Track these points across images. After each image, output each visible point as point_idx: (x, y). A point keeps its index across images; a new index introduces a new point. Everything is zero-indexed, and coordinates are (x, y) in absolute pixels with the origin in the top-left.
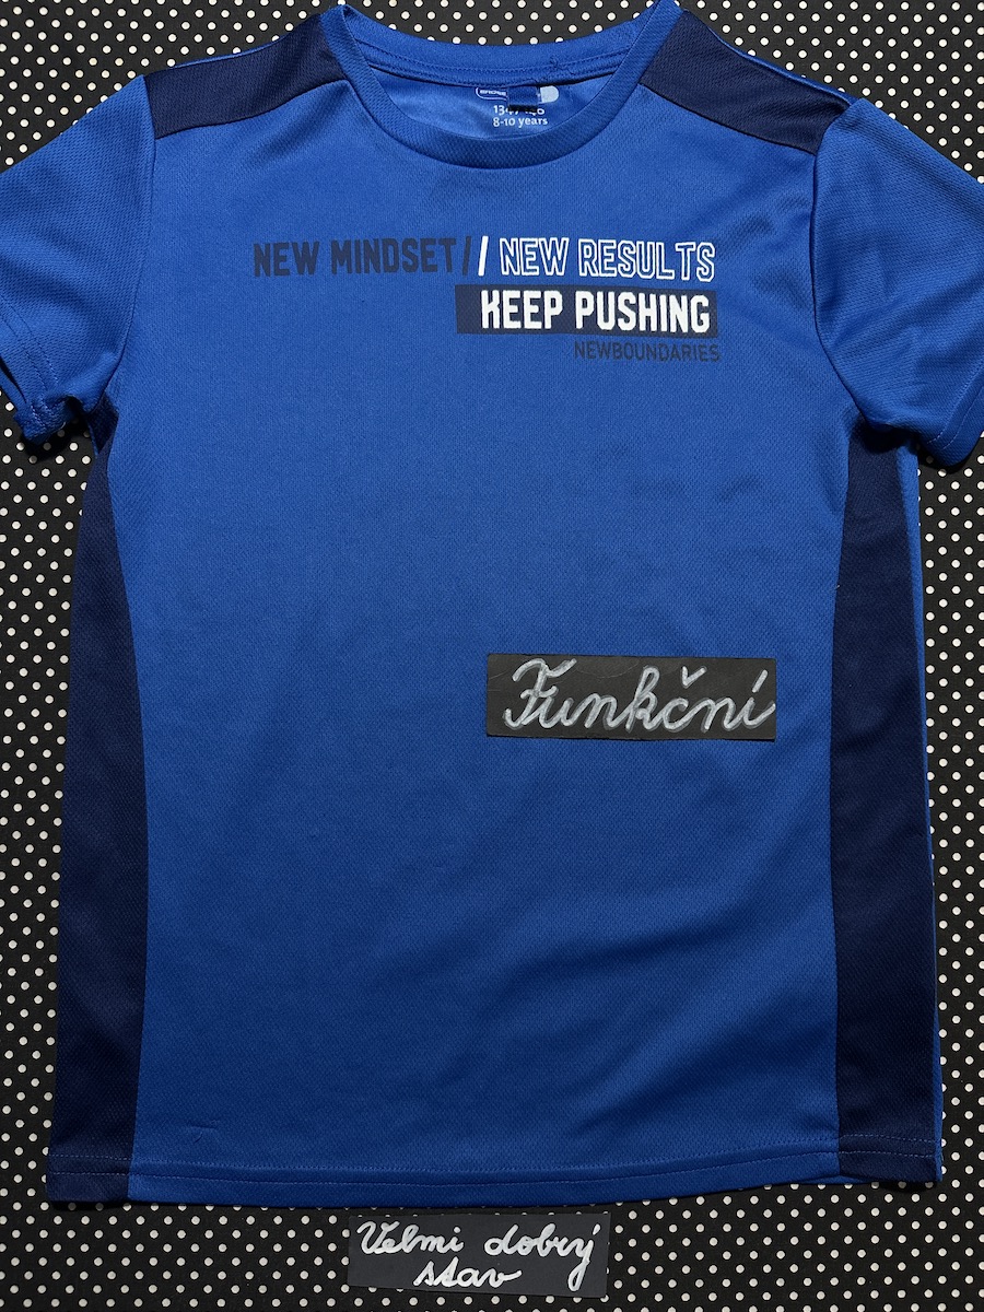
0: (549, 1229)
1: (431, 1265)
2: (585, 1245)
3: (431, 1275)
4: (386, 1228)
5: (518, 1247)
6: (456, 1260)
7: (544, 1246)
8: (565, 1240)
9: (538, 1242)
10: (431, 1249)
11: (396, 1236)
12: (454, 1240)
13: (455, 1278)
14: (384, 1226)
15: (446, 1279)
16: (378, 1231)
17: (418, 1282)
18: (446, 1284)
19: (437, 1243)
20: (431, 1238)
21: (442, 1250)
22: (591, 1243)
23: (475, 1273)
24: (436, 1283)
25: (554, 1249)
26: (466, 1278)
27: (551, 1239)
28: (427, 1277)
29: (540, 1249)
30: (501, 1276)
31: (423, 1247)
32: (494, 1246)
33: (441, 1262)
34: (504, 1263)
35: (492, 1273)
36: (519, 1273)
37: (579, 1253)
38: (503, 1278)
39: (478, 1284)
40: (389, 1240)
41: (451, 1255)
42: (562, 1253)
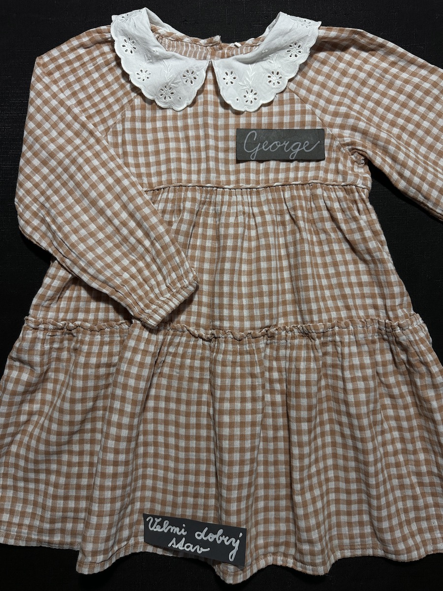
0: (220, 532)
1: (174, 539)
2: (236, 541)
3: (175, 543)
4: (157, 521)
5: (208, 537)
6: (184, 539)
7: (219, 539)
8: (227, 538)
9: (217, 536)
10: (174, 532)
11: (161, 524)
12: (183, 530)
13: (184, 547)
14: (156, 519)
15: (180, 546)
16: (154, 521)
17: (170, 545)
18: (180, 548)
19: (176, 530)
20: (174, 527)
21: (179, 534)
22: (238, 541)
23: (192, 546)
24: (176, 547)
25: (223, 541)
26: (188, 547)
27: (222, 536)
28: (172, 543)
29: (217, 539)
30: (201, 549)
31: (171, 531)
32: (199, 535)
33: (179, 539)
34: (203, 544)
35: (198, 547)
36: (209, 549)
37: (234, 545)
38: (202, 550)
39: (193, 551)
40: (158, 526)
41: (182, 536)
42: (227, 543)
